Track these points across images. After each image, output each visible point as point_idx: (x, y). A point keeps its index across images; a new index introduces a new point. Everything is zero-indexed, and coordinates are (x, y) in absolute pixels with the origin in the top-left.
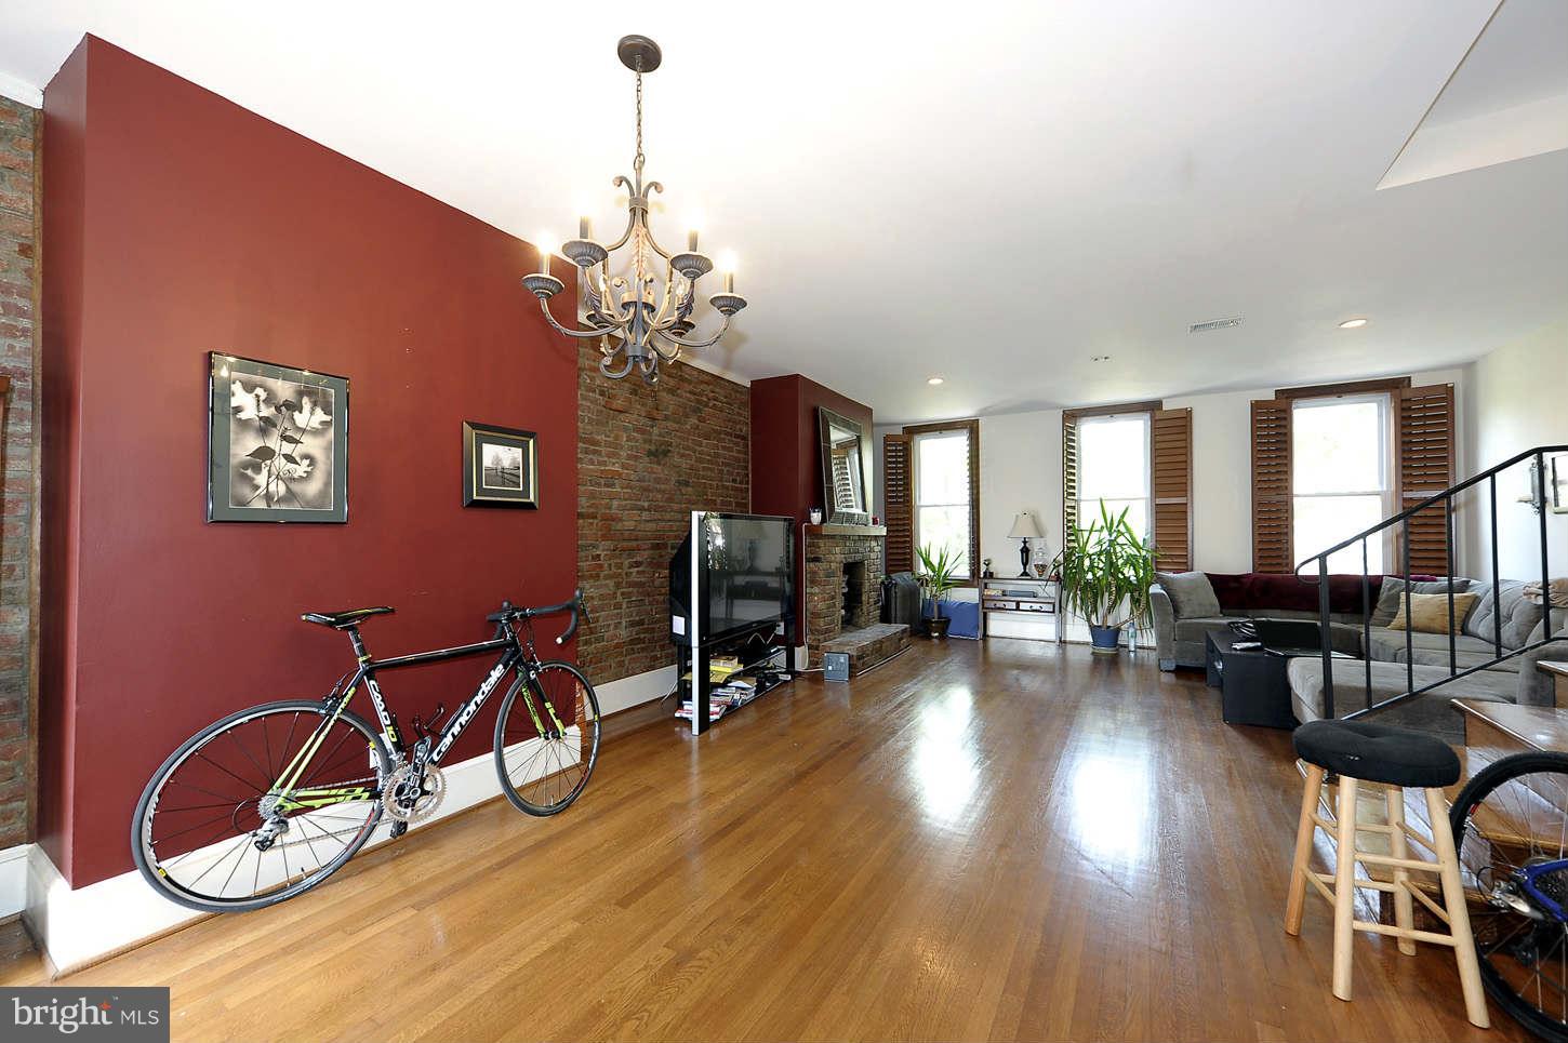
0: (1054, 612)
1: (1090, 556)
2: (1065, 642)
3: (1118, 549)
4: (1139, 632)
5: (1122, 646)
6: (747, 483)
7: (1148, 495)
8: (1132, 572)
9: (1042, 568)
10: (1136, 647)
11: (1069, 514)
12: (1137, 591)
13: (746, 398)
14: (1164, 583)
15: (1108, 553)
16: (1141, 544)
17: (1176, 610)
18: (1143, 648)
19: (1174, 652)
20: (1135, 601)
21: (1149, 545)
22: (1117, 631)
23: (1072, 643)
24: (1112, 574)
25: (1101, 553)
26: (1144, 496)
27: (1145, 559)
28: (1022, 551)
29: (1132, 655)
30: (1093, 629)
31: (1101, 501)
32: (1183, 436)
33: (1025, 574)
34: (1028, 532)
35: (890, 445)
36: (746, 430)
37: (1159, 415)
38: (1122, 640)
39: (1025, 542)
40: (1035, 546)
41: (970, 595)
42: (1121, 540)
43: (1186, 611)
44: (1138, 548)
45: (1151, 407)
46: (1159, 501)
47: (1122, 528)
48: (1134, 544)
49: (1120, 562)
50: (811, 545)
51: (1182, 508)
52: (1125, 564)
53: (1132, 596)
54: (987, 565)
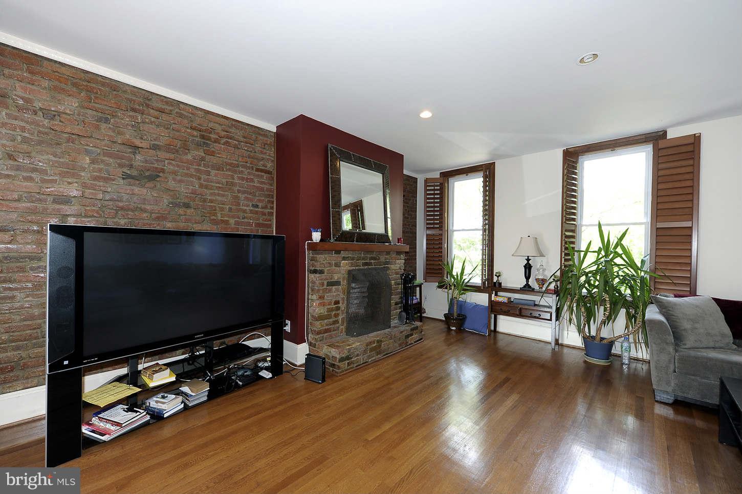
0: (551, 320)
1: (586, 274)
2: (562, 345)
3: (616, 269)
4: (633, 345)
5: (616, 355)
6: (272, 208)
7: (649, 220)
8: (628, 292)
9: (542, 282)
10: (630, 359)
11: (567, 237)
12: (634, 308)
13: (272, 140)
14: (664, 308)
15: (605, 271)
16: (639, 265)
17: (678, 337)
18: (637, 360)
19: (673, 384)
20: (629, 317)
21: (646, 267)
22: (611, 344)
23: (568, 346)
24: (606, 292)
25: (597, 271)
26: (644, 220)
27: (642, 279)
28: (525, 267)
29: (625, 367)
30: (587, 339)
31: (600, 226)
32: (691, 162)
33: (527, 285)
34: (531, 252)
35: (430, 186)
36: (270, 166)
37: (662, 144)
38: (616, 350)
39: (528, 260)
40: (536, 263)
41: (482, 299)
42: (618, 261)
43: (690, 341)
44: (636, 268)
45: (656, 138)
46: (660, 225)
47: (619, 250)
48: (631, 264)
49: (617, 280)
50: (313, 259)
51: (686, 232)
52: (622, 282)
53: (628, 313)
54: (498, 277)
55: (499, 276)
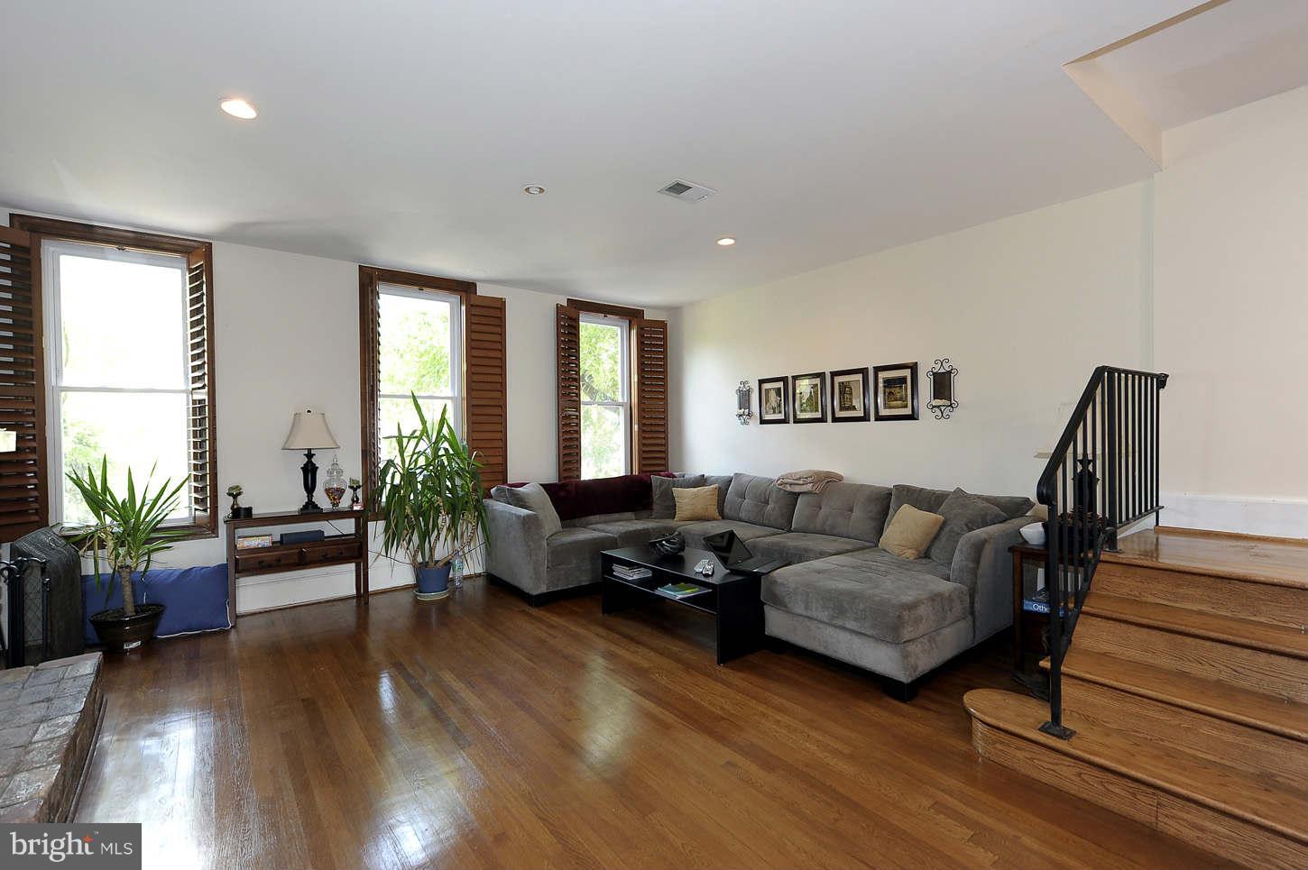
18: (468, 578)
22: (448, 567)
28: (305, 469)
31: (414, 398)
32: (499, 330)
33: (309, 505)
37: (473, 299)
39: (310, 455)
40: (326, 461)
45: (465, 289)
46: (475, 402)
54: (235, 497)
55: (239, 494)
